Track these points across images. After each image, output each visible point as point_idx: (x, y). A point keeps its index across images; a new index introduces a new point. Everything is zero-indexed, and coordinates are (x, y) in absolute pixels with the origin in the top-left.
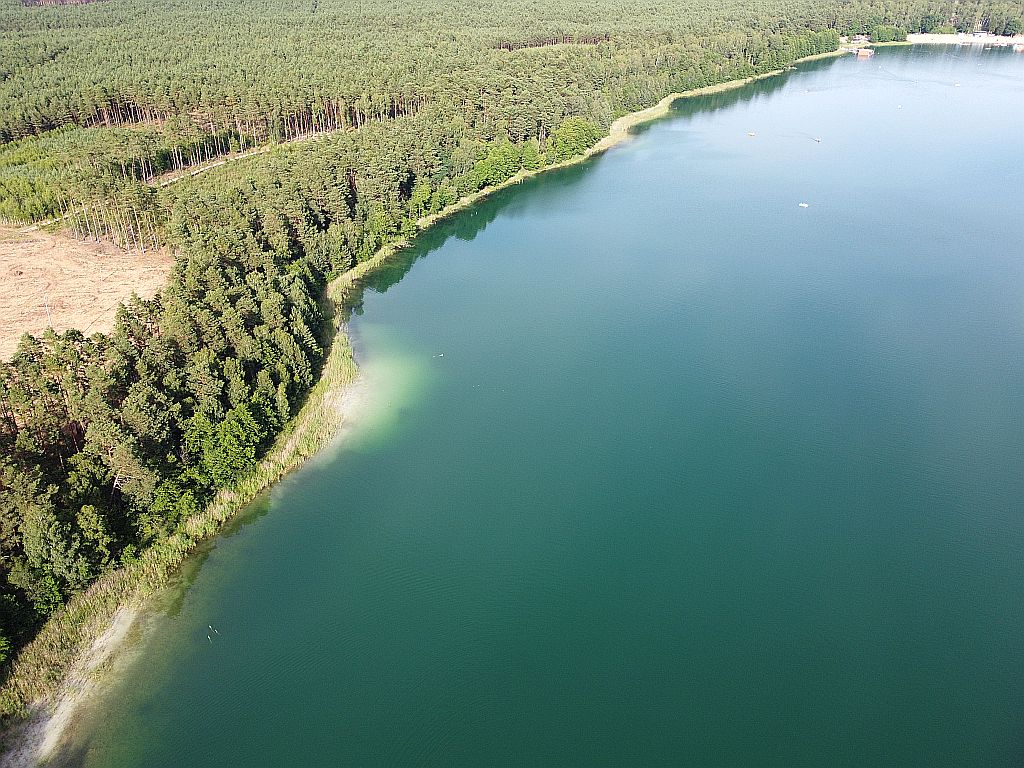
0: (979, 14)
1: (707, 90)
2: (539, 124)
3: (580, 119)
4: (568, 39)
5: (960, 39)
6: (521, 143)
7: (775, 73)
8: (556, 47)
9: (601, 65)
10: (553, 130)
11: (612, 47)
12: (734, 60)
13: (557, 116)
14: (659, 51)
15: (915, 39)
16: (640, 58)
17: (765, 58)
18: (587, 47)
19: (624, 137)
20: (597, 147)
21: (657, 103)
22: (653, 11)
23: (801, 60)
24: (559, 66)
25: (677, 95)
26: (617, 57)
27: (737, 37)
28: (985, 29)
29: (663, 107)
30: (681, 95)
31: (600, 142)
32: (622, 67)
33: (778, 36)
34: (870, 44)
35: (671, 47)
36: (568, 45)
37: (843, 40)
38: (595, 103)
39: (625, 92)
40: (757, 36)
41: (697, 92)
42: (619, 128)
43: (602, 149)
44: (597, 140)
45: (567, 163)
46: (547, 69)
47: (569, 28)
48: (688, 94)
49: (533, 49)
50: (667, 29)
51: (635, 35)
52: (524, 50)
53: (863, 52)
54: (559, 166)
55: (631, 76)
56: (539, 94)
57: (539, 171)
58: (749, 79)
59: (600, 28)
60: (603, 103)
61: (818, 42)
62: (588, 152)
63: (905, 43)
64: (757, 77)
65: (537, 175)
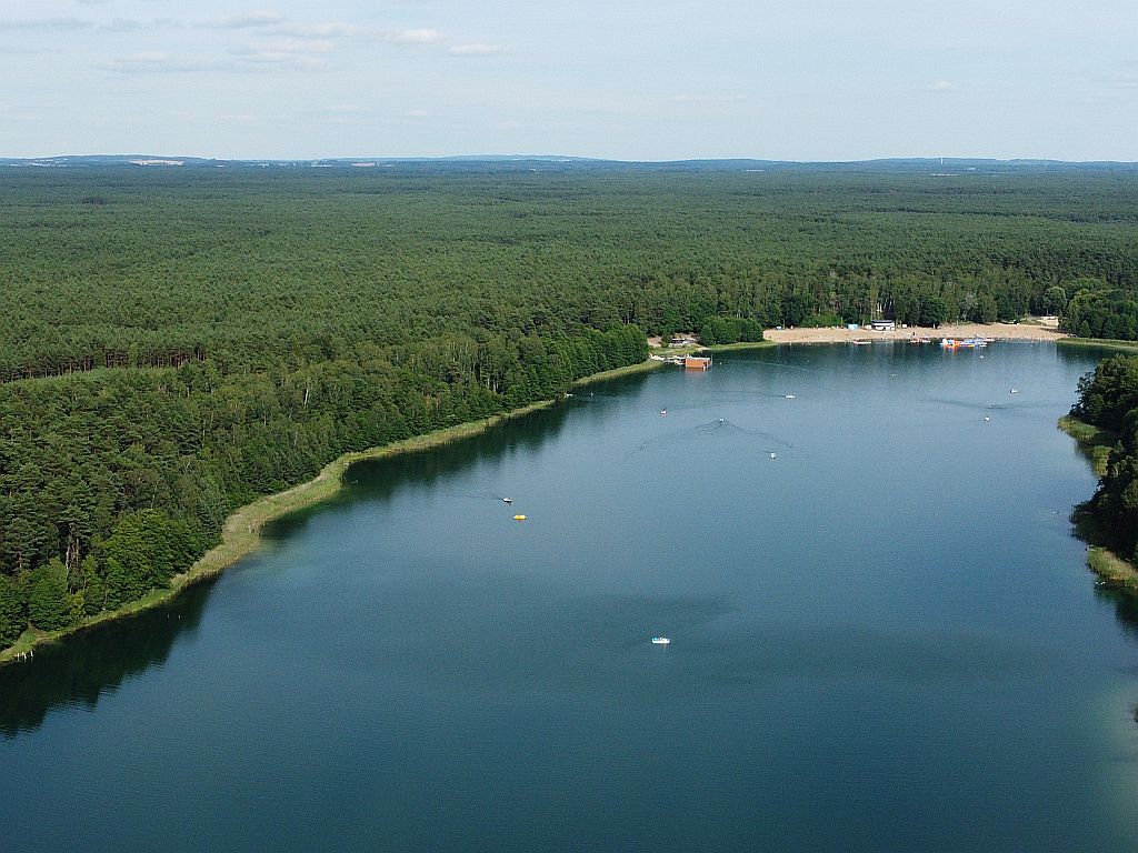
1: (413, 444)
2: (64, 530)
3: (153, 514)
4: (115, 357)
6: (25, 574)
7: (541, 405)
8: (92, 376)
9: (191, 406)
10: (97, 541)
11: (213, 373)
12: (459, 386)
13: (102, 511)
14: (308, 375)
15: (777, 336)
16: (272, 390)
17: (517, 379)
18: (159, 372)
19: (255, 545)
20: (199, 569)
21: (315, 474)
22: (288, 302)
23: (584, 381)
24: (102, 411)
25: (355, 456)
26: (225, 389)
27: (457, 344)
29: (328, 481)
30: (365, 456)
31: (202, 561)
32: (235, 407)
33: (532, 340)
34: (701, 349)
35: (332, 367)
36: (117, 370)
37: (654, 342)
38: (186, 481)
39: (246, 456)
40: (495, 340)
41: (395, 447)
42: (243, 526)
43: (209, 571)
44: (197, 554)
45: (134, 608)
46: (74, 418)
47: (115, 337)
48: (378, 452)
49: (42, 382)
50: (320, 333)
51: (257, 346)
52: (21, 383)
53: (692, 362)
54: (114, 615)
55: (256, 424)
56: (60, 470)
57: (71, 629)
58: (493, 420)
59: (181, 336)
60: (202, 479)
61: (609, 348)
62: (179, 581)
63: (764, 345)
64: (507, 415)
65: (66, 639)
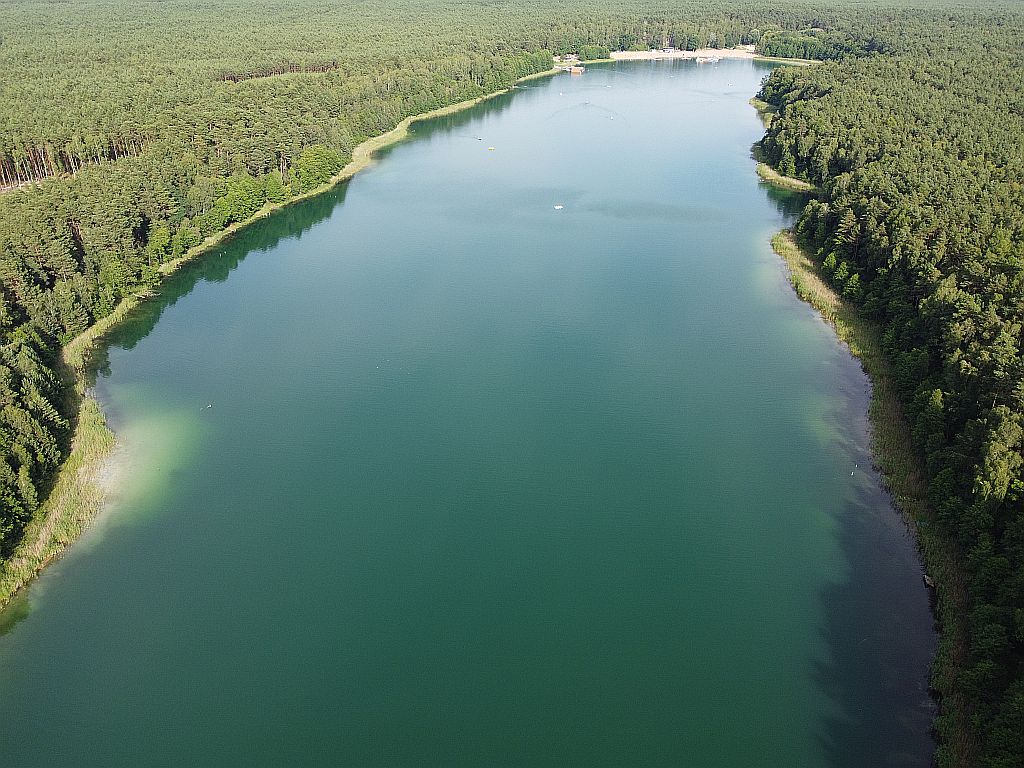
0: (665, 32)
1: (440, 112)
2: (279, 155)
3: (320, 147)
4: (295, 67)
5: (654, 55)
6: (262, 176)
7: (501, 92)
8: (284, 77)
9: (333, 93)
10: (294, 160)
11: (342, 75)
12: (461, 82)
13: (296, 146)
14: (389, 77)
15: (616, 56)
16: (372, 85)
17: (490, 78)
18: (316, 75)
19: (369, 162)
20: (343, 174)
21: (394, 127)
22: (377, 38)
23: (522, 79)
24: (290, 95)
25: (413, 118)
26: (348, 84)
27: (460, 60)
28: (672, 45)
29: (401, 131)
30: (418, 118)
31: (344, 169)
32: (354, 93)
33: (497, 58)
34: (579, 63)
35: (400, 72)
36: (296, 74)
37: (556, 59)
38: (334, 130)
39: (361, 118)
40: (479, 58)
41: (432, 114)
42: (362, 152)
43: (347, 175)
44: (341, 167)
45: (314, 192)
46: (277, 99)
47: (294, 57)
48: (424, 116)
49: (260, 80)
50: (393, 54)
51: (363, 62)
52: (251, 81)
53: (575, 70)
54: (305, 196)
55: (365, 102)
56: (273, 125)
57: (286, 203)
58: (479, 100)
59: (326, 56)
60: (341, 130)
61: (534, 62)
62: (334, 180)
63: (609, 60)
64: (485, 97)
65: (285, 207)
